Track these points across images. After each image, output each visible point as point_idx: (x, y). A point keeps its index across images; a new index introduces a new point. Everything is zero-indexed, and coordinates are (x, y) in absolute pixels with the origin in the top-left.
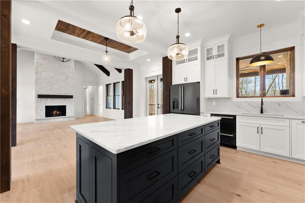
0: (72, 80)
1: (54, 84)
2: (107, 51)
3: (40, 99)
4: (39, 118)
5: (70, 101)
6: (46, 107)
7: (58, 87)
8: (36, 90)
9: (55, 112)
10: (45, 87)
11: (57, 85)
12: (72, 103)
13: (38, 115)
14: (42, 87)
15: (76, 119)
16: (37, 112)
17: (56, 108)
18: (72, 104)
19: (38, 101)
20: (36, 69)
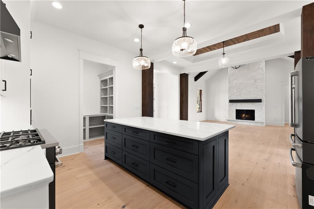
0: (262, 82)
1: (243, 90)
2: (224, 53)
3: (232, 103)
4: (231, 119)
5: (259, 105)
6: (237, 110)
7: (247, 91)
8: (229, 96)
9: (244, 115)
10: (235, 93)
11: (246, 90)
12: (261, 107)
13: (231, 117)
14: (233, 93)
15: (266, 126)
16: (229, 114)
17: (245, 112)
18: (261, 109)
19: (230, 105)
20: (229, 79)
